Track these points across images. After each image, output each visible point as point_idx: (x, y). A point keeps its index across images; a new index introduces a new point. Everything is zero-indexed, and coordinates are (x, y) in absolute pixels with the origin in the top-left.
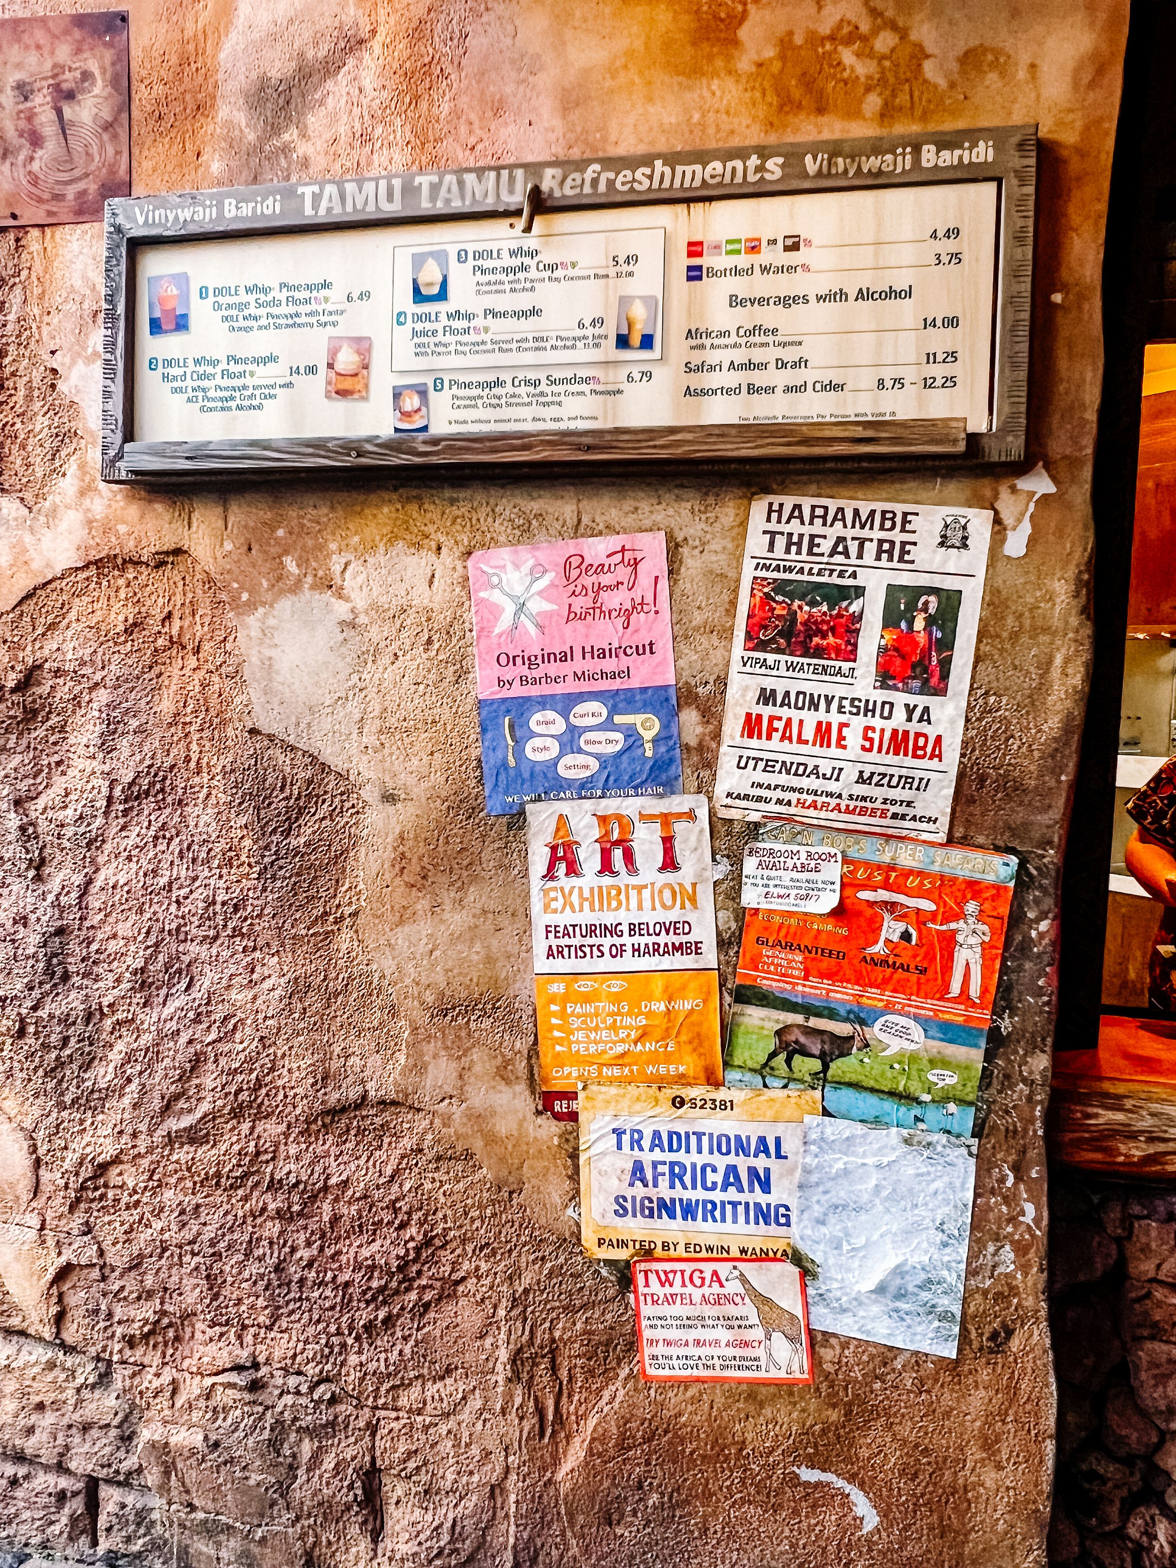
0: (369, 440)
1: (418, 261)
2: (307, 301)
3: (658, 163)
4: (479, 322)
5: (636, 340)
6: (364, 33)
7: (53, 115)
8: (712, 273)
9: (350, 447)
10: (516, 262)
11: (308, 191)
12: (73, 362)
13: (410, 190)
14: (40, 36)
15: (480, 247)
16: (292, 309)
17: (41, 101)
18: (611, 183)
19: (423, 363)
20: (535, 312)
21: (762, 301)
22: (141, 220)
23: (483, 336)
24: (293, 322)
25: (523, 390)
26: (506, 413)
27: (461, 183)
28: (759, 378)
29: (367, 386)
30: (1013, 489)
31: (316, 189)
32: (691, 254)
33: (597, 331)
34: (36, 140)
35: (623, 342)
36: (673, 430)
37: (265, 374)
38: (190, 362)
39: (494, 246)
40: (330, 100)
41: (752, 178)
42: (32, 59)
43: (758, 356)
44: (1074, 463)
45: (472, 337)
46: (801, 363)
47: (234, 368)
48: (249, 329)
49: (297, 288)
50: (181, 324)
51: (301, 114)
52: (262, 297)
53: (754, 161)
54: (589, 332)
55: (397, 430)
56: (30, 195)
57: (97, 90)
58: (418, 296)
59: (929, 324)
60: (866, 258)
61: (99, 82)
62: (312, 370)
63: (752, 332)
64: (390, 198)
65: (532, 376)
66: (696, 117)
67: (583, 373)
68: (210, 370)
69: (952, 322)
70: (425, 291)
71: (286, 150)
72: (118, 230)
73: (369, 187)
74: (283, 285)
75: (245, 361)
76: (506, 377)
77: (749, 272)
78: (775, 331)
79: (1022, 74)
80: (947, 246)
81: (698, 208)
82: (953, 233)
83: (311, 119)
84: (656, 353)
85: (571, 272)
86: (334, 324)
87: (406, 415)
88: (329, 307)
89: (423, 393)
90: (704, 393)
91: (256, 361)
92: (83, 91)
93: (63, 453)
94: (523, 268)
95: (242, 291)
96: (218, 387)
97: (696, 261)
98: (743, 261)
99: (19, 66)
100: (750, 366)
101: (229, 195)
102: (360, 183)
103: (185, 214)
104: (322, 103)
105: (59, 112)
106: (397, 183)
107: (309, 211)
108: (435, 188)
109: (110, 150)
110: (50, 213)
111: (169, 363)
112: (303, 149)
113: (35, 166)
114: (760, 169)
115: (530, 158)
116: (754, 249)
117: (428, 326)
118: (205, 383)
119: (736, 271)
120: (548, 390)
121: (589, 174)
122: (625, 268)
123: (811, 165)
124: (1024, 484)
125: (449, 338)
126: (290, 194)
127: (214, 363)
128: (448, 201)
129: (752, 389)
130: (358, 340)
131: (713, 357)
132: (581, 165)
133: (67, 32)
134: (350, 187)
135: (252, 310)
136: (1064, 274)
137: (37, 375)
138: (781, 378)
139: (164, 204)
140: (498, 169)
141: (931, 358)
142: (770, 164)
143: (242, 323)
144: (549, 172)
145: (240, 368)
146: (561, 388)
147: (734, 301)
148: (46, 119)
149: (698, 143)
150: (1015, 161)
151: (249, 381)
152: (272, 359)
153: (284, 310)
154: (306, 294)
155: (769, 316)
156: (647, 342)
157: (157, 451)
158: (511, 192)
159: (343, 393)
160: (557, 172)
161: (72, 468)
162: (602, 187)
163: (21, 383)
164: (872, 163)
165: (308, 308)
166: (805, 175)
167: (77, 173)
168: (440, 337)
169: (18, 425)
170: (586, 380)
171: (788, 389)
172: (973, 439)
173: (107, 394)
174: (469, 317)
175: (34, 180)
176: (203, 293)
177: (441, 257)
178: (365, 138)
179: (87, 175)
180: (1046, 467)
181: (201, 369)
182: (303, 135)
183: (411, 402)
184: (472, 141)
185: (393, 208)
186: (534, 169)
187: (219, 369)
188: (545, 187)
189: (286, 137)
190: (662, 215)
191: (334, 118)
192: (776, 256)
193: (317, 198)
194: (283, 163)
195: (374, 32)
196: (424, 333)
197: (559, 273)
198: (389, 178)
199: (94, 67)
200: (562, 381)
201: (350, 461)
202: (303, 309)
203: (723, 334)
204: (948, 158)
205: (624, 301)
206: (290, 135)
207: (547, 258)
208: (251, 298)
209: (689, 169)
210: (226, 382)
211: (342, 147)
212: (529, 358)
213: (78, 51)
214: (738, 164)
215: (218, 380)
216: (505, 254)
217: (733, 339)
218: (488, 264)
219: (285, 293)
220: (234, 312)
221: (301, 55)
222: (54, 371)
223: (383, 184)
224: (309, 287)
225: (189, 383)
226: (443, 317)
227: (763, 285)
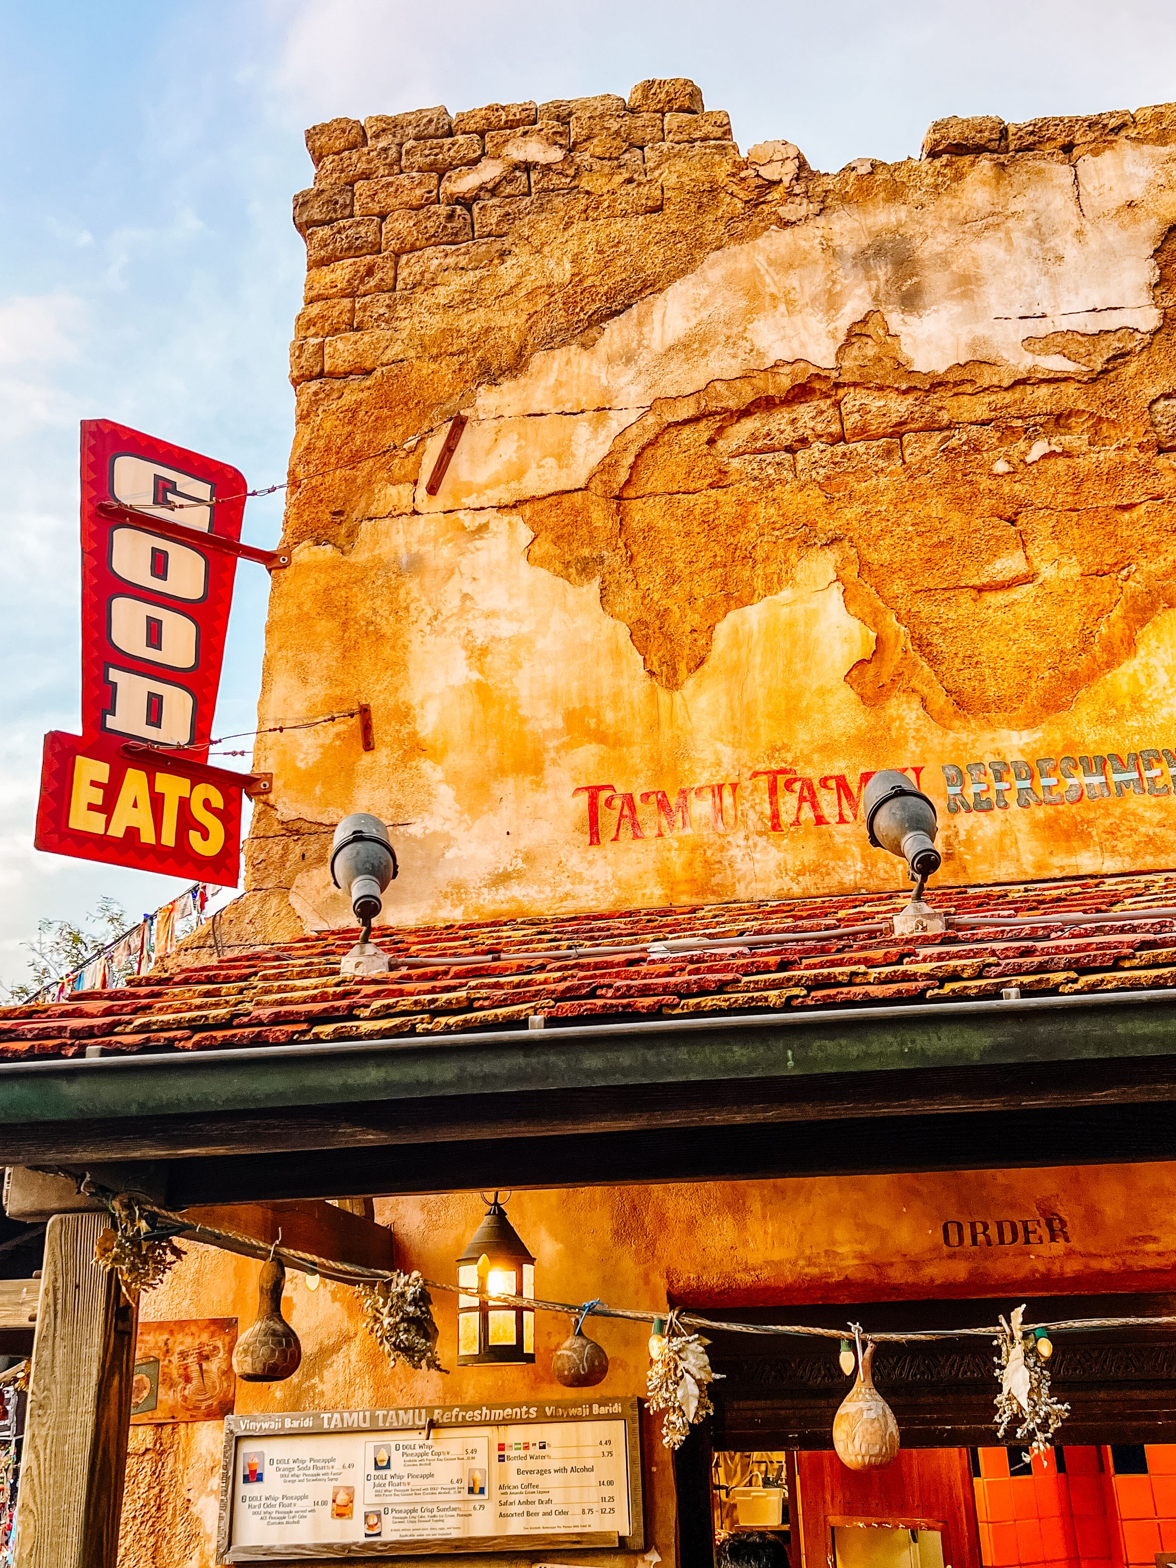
0: (355, 1544)
1: (377, 1449)
2: (323, 1468)
3: (484, 1408)
4: (405, 1480)
5: (477, 1490)
6: (352, 1334)
7: (197, 1367)
8: (509, 1458)
9: (344, 1547)
10: (422, 1451)
11: (326, 1416)
12: (200, 1495)
13: (374, 1418)
14: (193, 1329)
15: (406, 1443)
16: (315, 1472)
17: (192, 1360)
18: (464, 1417)
19: (377, 1500)
20: (432, 1476)
21: (531, 1472)
22: (243, 1427)
23: (407, 1487)
24: (316, 1478)
25: (426, 1514)
26: (418, 1525)
27: (397, 1415)
28: (532, 1509)
29: (352, 1512)
30: (644, 1561)
31: (330, 1415)
32: (500, 1449)
33: (460, 1485)
34: (188, 1379)
35: (471, 1491)
36: (494, 1538)
37: (301, 1505)
38: (263, 1498)
39: (412, 1443)
40: (335, 1365)
41: (524, 1417)
42: (188, 1340)
43: (531, 1498)
44: (668, 1547)
45: (402, 1488)
46: (549, 1501)
47: (285, 1501)
48: (294, 1481)
49: (319, 1461)
50: (259, 1478)
51: (321, 1371)
52: (301, 1465)
53: (524, 1409)
54: (456, 1485)
55: (367, 1535)
56: (182, 1407)
57: (220, 1355)
58: (377, 1467)
59: (602, 1483)
60: (573, 1452)
61: (222, 1351)
62: (325, 1503)
63: (527, 1487)
64: (365, 1422)
65: (430, 1507)
66: (500, 1383)
67: (453, 1506)
68: (273, 1502)
69: (611, 1483)
70: (380, 1464)
71: (313, 1387)
72: (232, 1432)
73: (355, 1415)
74: (311, 1460)
75: (291, 1498)
76: (418, 1507)
77: (525, 1458)
78: (537, 1486)
79: (632, 1370)
80: (606, 1448)
81: (502, 1428)
82: (607, 1442)
83: (325, 1373)
84: (486, 1496)
85: (447, 1457)
86: (336, 1480)
87: (371, 1527)
88: (334, 1471)
89: (379, 1516)
90: (506, 1515)
91: (297, 1498)
92: (213, 1356)
93: (191, 1546)
94: (426, 1454)
95: (291, 1461)
96: (277, 1512)
97: (502, 1453)
98: (522, 1453)
99: (182, 1343)
100: (527, 1502)
101: (288, 1417)
102: (351, 1414)
103: (265, 1425)
104: (331, 1366)
105: (201, 1366)
106: (368, 1414)
107: (326, 1426)
108: (385, 1417)
109: (225, 1385)
110: (192, 1416)
111: (252, 1499)
112: (320, 1387)
113: (186, 1392)
114: (527, 1412)
115: (427, 1404)
116: (526, 1448)
117: (381, 1481)
118: (269, 1510)
119: (520, 1458)
120: (438, 1514)
121: (454, 1413)
122: (471, 1455)
123: (548, 1412)
124: (648, 1557)
125: (391, 1488)
126: (317, 1417)
127: (275, 1499)
128: (391, 1423)
129: (529, 1514)
130: (348, 1488)
131: (511, 1498)
132: (451, 1408)
133: (207, 1327)
134: (346, 1415)
135: (296, 1472)
136: (656, 1458)
137: (179, 1502)
138: (541, 1509)
139: (254, 1419)
140: (414, 1409)
141: (603, 1499)
142: (531, 1410)
143: (290, 1478)
144: (436, 1411)
145: (289, 1501)
146: (443, 1513)
147: (519, 1472)
148: (194, 1368)
149: (501, 1400)
150: (630, 1412)
151: (293, 1509)
152: (305, 1497)
153: (311, 1472)
154: (323, 1464)
155: (535, 1479)
156: (482, 1491)
157: (246, 1550)
158: (420, 1420)
159: (340, 1515)
160: (440, 1411)
161: (196, 1555)
162: (460, 1419)
163: (171, 1507)
164: (573, 1411)
165: (324, 1471)
166: (546, 1416)
167: (208, 1396)
168: (387, 1487)
169: (167, 1530)
170: (455, 1509)
171: (544, 1514)
172: (622, 1539)
173: (221, 1518)
174: (401, 1477)
175: (185, 1399)
176: (271, 1462)
177: (388, 1448)
178: (351, 1384)
179: (212, 1397)
180: (656, 1549)
181: (268, 1502)
182: (321, 1381)
183: (373, 1520)
184: (401, 1387)
185: (367, 1425)
186: (430, 1409)
187: (278, 1502)
188: (435, 1418)
189: (313, 1381)
190: (486, 1431)
191: (336, 1372)
192: (535, 1451)
193: (330, 1419)
194: (312, 1394)
195: (356, 1334)
196: (380, 1485)
197: (441, 1457)
198: (364, 1411)
199: (219, 1344)
200: (444, 1510)
201: (345, 1554)
202: (321, 1472)
203: (515, 1487)
204: (603, 1410)
205: (471, 1471)
206: (316, 1380)
207: (436, 1449)
208: (295, 1465)
209: (497, 1412)
210: (282, 1509)
211: (340, 1389)
212: (428, 1498)
213: (212, 1336)
214: (518, 1410)
215: (277, 1508)
216: (417, 1447)
217: (520, 1490)
218: (409, 1451)
219: (312, 1463)
220: (286, 1473)
221: (321, 1343)
222: (189, 1500)
223: (361, 1414)
224: (324, 1461)
225: (262, 1509)
226: (388, 1477)
227: (532, 1465)
